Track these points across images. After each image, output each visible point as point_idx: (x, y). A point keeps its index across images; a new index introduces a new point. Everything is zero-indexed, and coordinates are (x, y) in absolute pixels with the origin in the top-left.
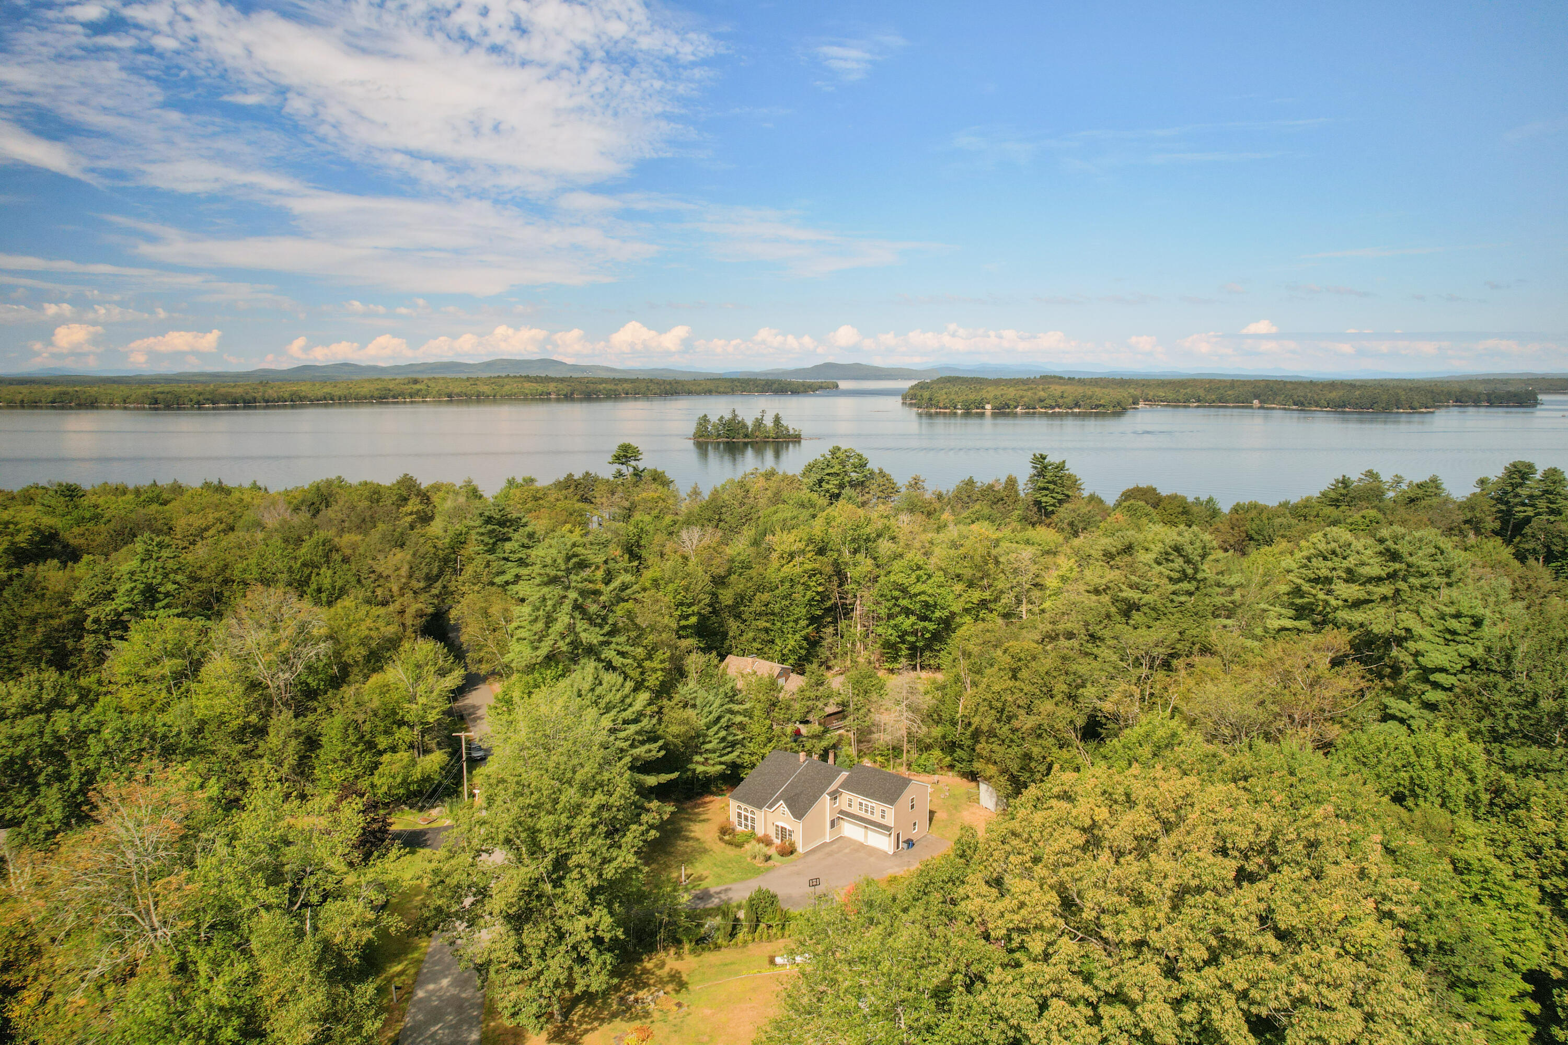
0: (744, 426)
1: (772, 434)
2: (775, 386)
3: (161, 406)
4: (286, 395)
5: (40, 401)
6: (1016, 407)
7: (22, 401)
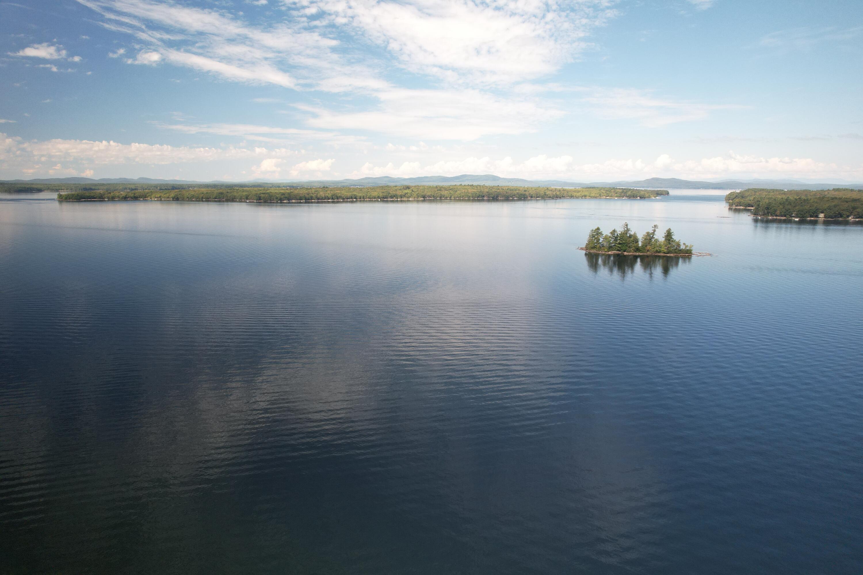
0: (636, 241)
1: (664, 249)
2: (629, 193)
3: (262, 201)
4: (330, 196)
5: (210, 197)
6: (848, 216)
7: (202, 198)
